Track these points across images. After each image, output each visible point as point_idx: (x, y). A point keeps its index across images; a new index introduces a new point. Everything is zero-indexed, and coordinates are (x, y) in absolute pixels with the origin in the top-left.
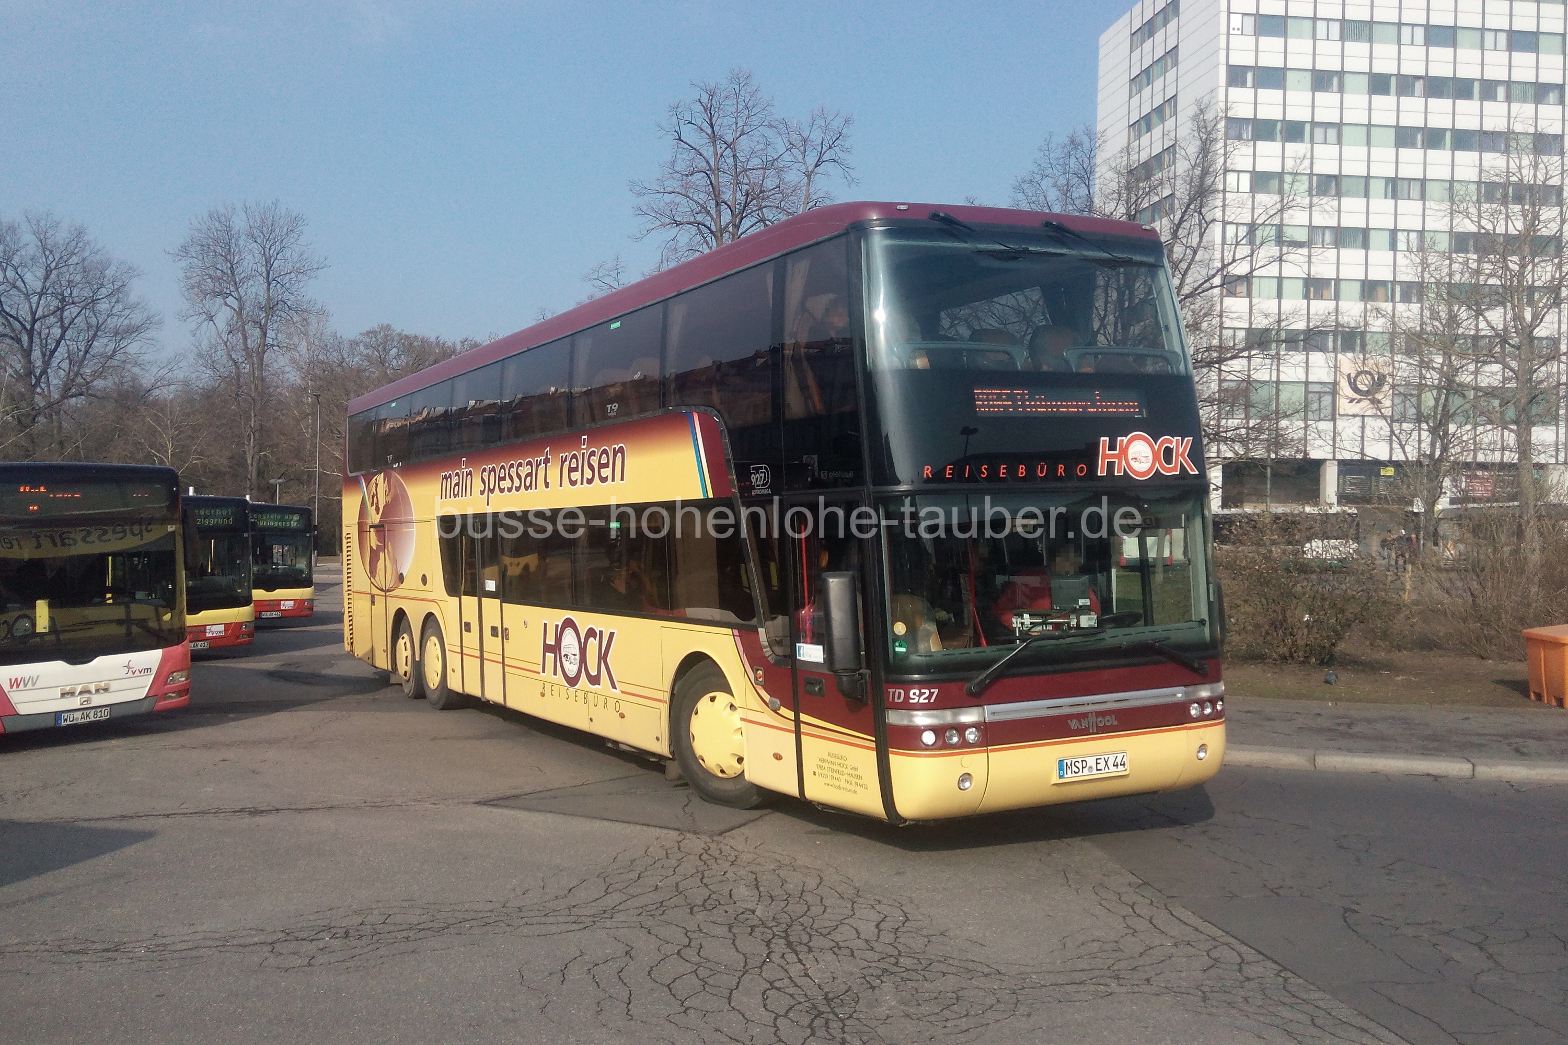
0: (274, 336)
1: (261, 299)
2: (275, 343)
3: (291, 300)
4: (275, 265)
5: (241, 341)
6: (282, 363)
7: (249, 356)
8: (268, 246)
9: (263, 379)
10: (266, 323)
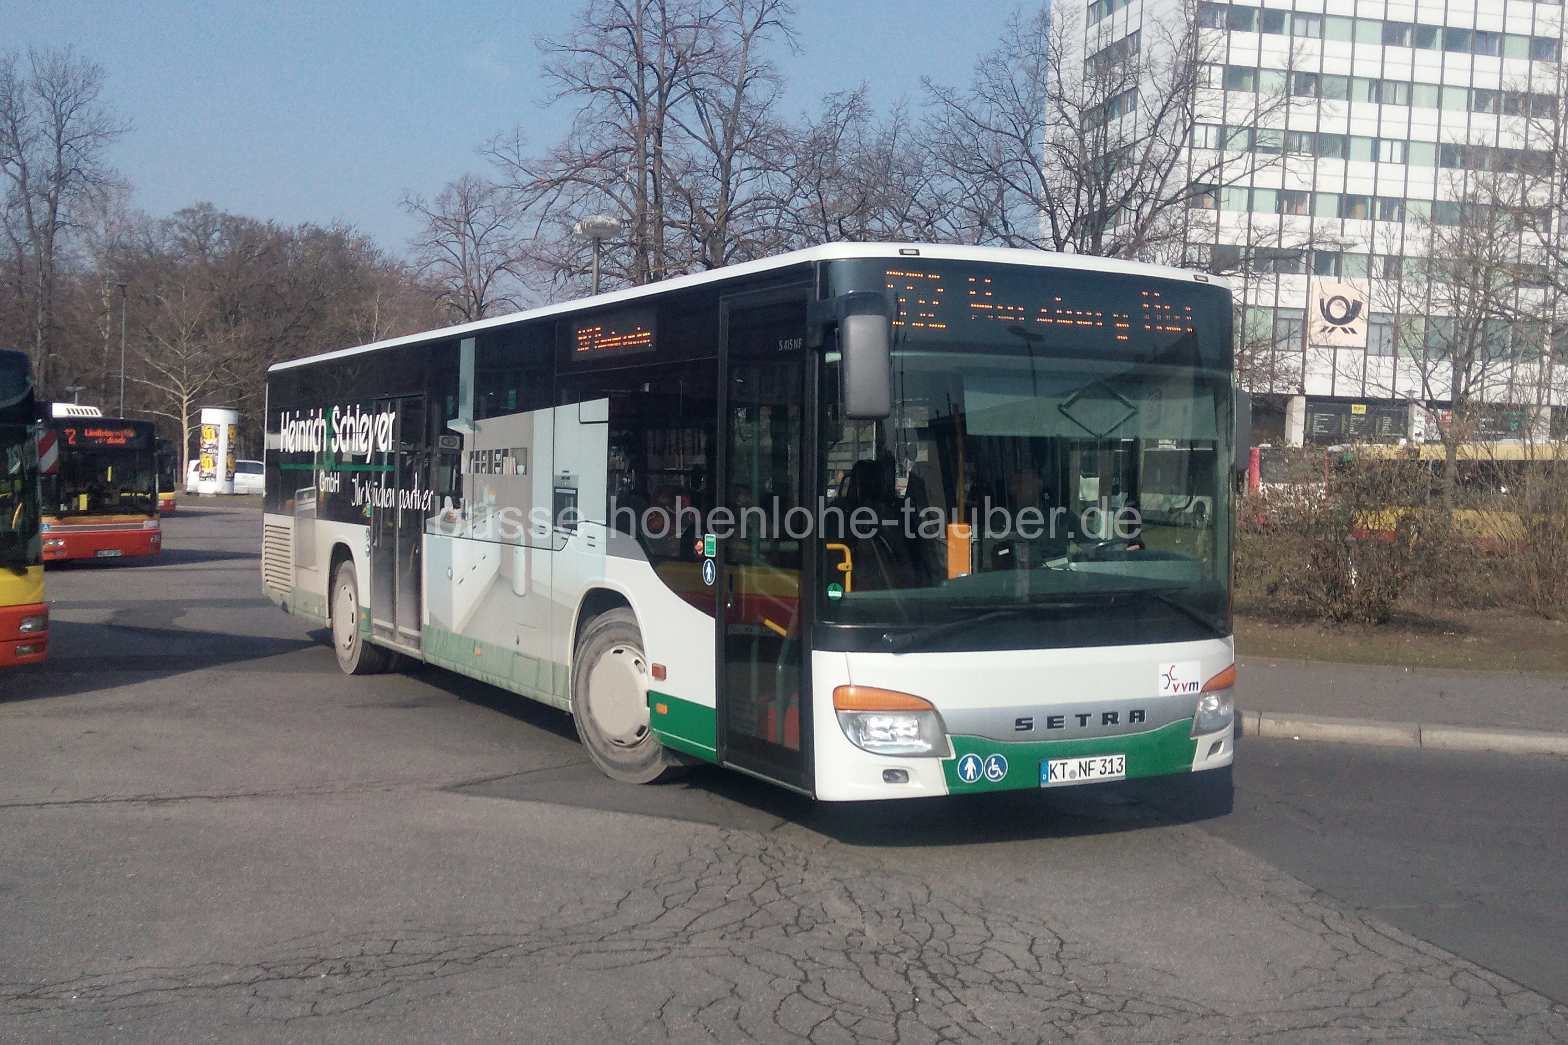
0: (65, 212)
1: (50, 167)
2: (68, 221)
3: (87, 169)
4: (69, 124)
5: (24, 217)
6: (75, 246)
7: (34, 235)
8: (59, 102)
9: (51, 265)
10: (56, 197)
